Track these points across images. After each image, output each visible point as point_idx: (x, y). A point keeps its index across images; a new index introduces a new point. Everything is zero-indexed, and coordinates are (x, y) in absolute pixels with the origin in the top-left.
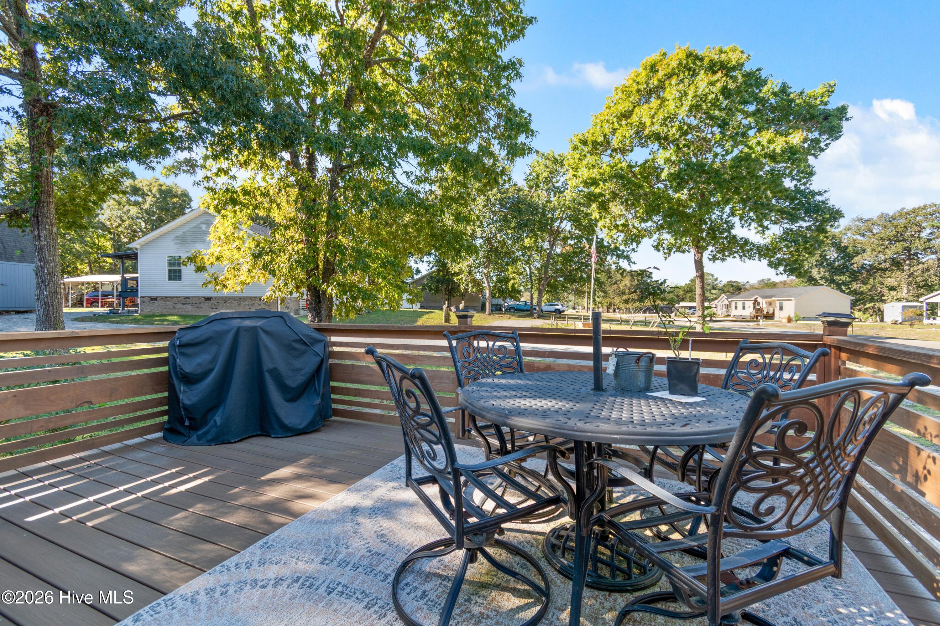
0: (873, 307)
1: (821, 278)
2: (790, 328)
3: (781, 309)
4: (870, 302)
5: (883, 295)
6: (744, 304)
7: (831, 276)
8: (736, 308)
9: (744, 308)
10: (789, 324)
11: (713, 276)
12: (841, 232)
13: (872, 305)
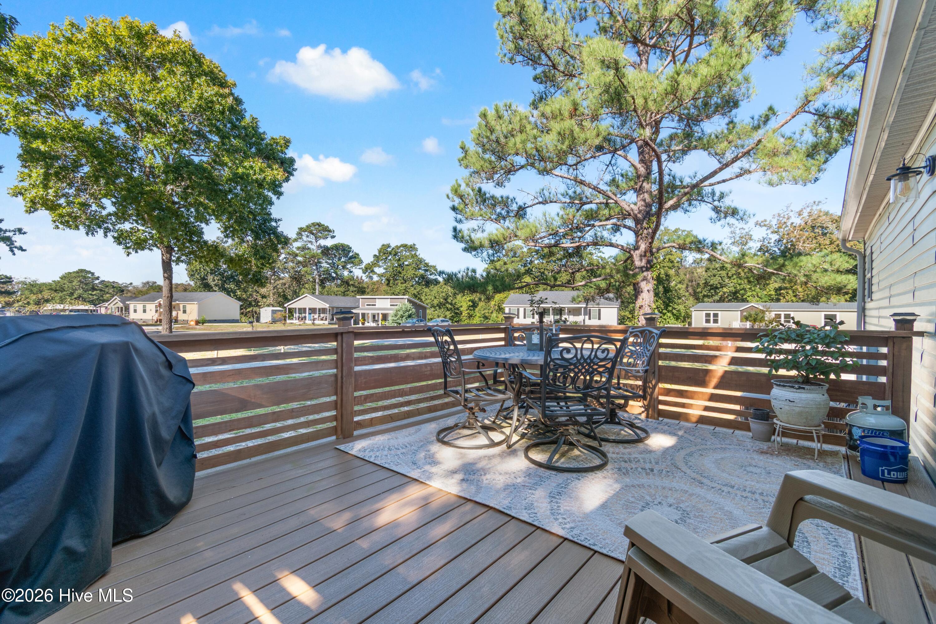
0: (252, 311)
1: (216, 285)
2: (200, 329)
3: (185, 312)
4: (249, 307)
5: (258, 302)
6: (144, 306)
7: (223, 285)
8: (135, 311)
9: (145, 311)
10: (198, 327)
11: (93, 274)
12: (229, 247)
13: (251, 309)
